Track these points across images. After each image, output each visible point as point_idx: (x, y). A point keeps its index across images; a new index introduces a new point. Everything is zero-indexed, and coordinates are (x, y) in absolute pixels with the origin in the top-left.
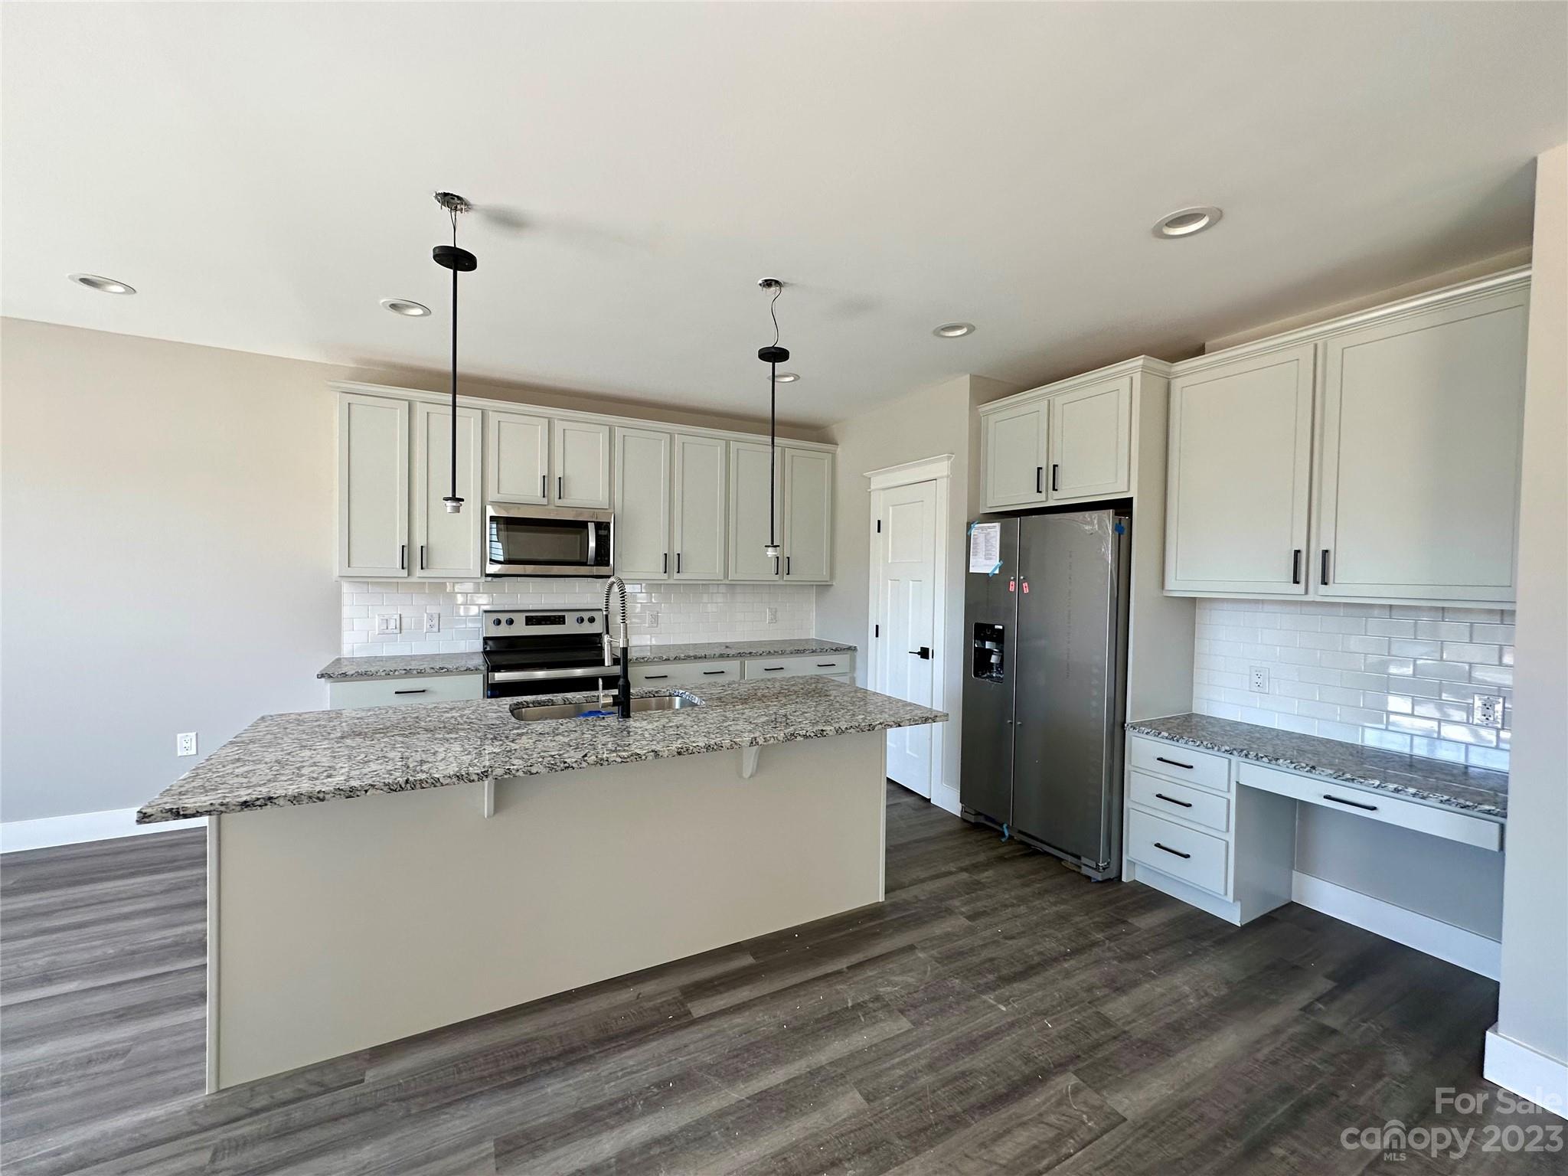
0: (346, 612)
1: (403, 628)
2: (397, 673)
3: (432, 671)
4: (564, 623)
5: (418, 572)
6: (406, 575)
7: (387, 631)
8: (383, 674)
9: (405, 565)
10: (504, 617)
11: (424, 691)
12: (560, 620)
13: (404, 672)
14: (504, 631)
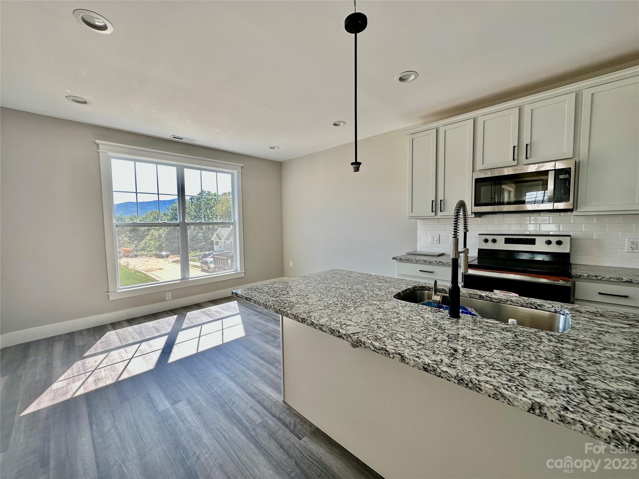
0: (419, 233)
1: (441, 241)
2: (420, 261)
3: (436, 263)
4: (534, 244)
5: (440, 213)
6: (434, 215)
7: (434, 242)
8: (415, 261)
9: (434, 210)
10: (490, 238)
11: (432, 272)
12: (532, 242)
13: (423, 261)
14: (490, 246)
